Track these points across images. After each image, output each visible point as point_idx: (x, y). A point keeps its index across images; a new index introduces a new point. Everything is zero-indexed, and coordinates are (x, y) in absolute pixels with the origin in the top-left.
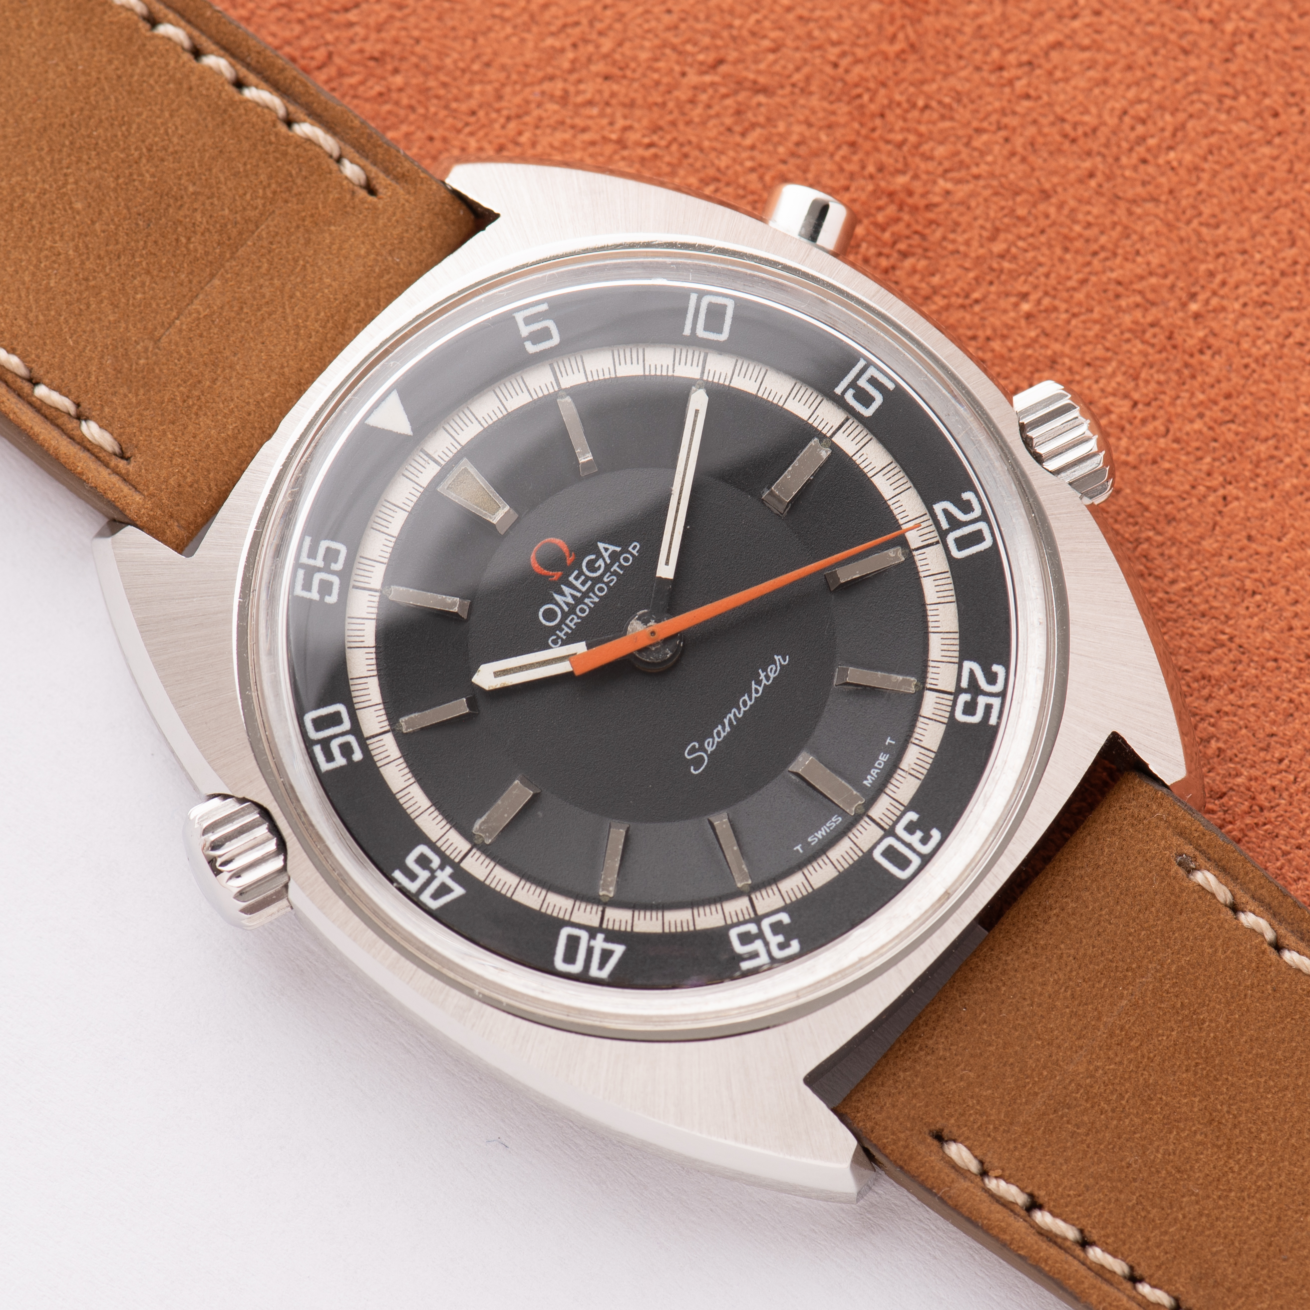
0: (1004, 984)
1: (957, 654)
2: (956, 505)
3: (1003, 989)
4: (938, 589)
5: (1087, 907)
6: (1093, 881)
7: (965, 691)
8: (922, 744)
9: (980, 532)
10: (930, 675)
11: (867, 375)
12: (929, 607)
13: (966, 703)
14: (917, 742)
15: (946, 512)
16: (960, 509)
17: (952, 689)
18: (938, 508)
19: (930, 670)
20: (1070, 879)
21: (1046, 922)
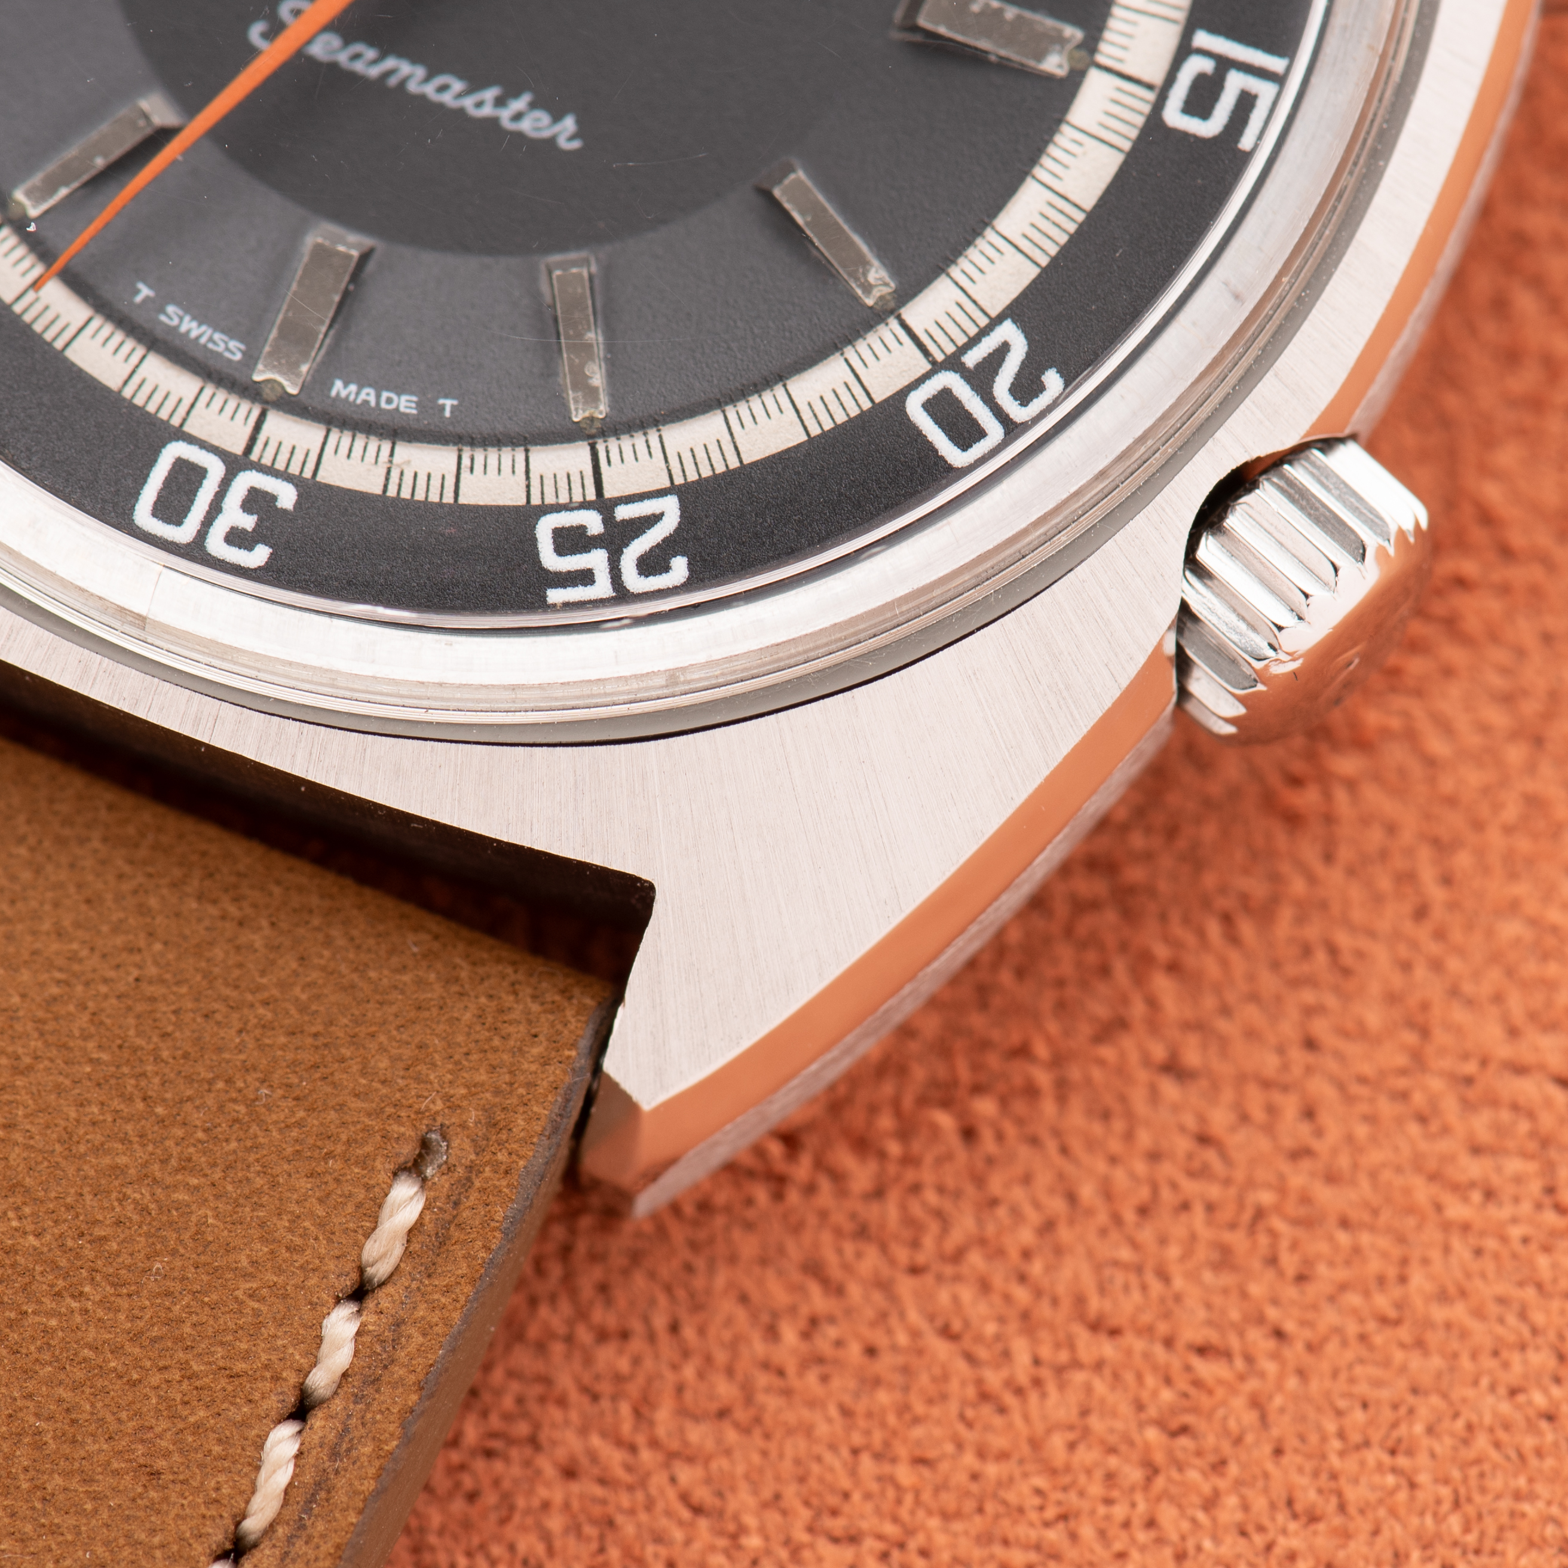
0: (32, 850)
1: (692, 477)
2: (1024, 365)
3: (23, 851)
4: (830, 398)
5: (263, 973)
6: (323, 969)
7: (608, 519)
8: (465, 474)
9: (981, 434)
10: (626, 442)
11: (1254, 84)
12: (779, 390)
13: (582, 529)
14: (466, 462)
15: (1004, 349)
16: (1019, 376)
17: (609, 493)
18: (1009, 332)
19: (639, 440)
20: (316, 921)
21: (200, 897)
